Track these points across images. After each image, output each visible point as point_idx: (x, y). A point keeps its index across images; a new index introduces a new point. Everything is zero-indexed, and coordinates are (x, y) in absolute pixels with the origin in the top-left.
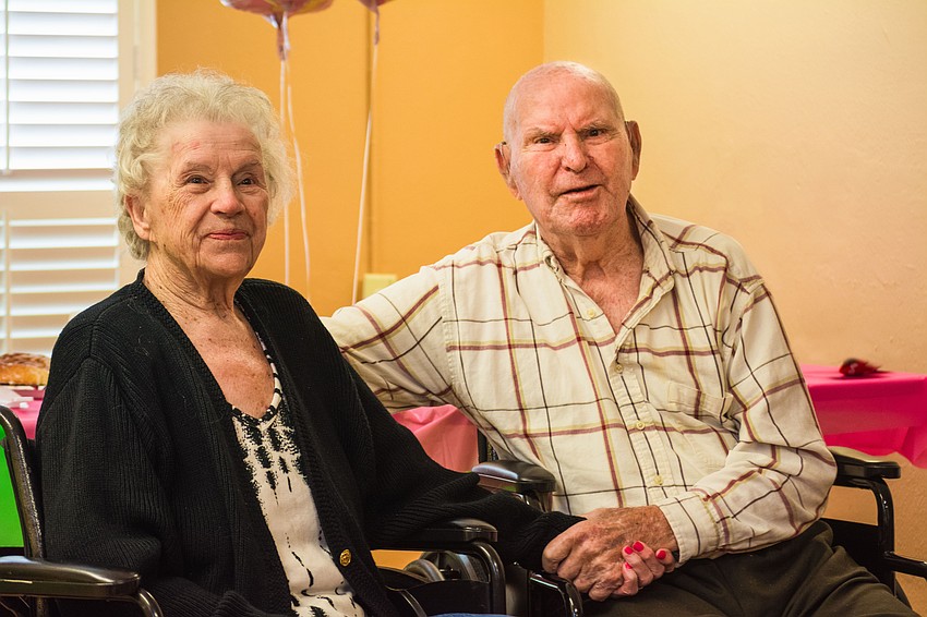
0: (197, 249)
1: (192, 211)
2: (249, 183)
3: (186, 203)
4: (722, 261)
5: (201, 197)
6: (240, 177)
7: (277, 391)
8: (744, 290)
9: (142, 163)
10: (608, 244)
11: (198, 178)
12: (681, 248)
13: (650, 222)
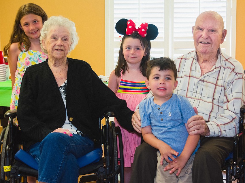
0: (53, 52)
1: (52, 44)
2: (65, 40)
3: (51, 43)
4: (233, 67)
5: (54, 42)
6: (64, 39)
7: (65, 83)
8: (237, 75)
9: (45, 33)
10: (210, 57)
11: (55, 38)
12: (226, 61)
13: (221, 54)
